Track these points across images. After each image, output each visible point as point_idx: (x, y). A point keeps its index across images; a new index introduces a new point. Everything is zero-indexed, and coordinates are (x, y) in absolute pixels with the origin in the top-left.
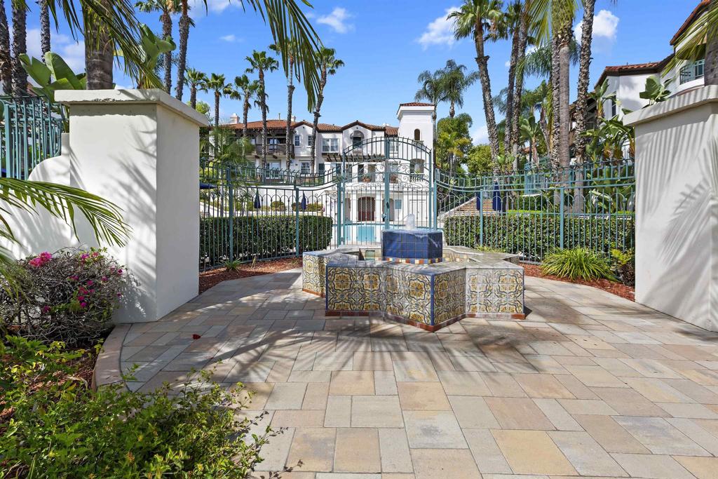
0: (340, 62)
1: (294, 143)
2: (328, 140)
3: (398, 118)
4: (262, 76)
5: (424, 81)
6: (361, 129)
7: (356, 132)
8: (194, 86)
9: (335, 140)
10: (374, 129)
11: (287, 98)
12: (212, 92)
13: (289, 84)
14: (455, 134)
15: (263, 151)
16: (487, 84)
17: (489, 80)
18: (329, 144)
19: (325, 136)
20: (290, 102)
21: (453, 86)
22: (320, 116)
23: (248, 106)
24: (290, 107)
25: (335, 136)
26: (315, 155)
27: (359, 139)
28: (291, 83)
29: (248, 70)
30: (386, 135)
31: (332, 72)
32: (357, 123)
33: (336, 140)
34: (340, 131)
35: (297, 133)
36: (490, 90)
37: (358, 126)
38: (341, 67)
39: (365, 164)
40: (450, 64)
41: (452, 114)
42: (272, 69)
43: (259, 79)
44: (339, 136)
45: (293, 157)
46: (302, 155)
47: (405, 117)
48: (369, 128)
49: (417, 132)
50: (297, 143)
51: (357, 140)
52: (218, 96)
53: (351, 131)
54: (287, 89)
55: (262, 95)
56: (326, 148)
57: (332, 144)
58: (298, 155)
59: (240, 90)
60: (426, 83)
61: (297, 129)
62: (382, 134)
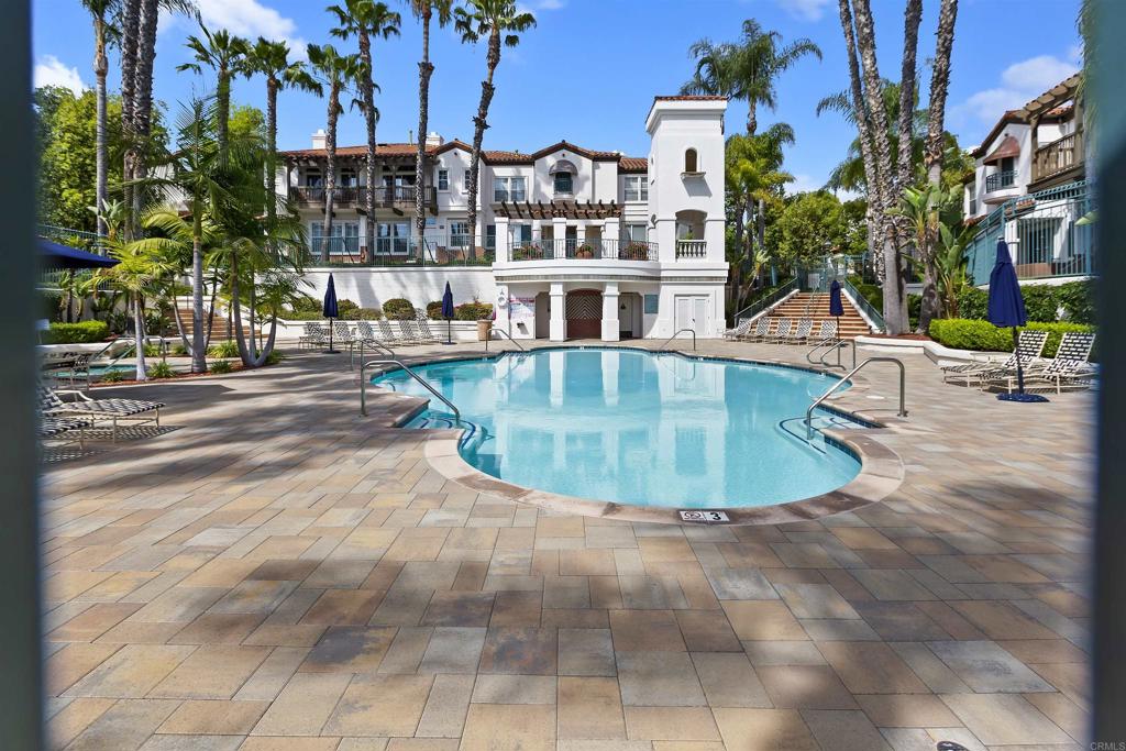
0: (528, 19)
1: (436, 184)
2: (506, 180)
3: (648, 131)
4: (365, 46)
5: (700, 57)
6: (570, 156)
7: (561, 163)
8: (224, 66)
9: (518, 179)
10: (597, 158)
11: (418, 89)
12: (260, 78)
13: (422, 60)
14: (762, 162)
15: (369, 197)
16: (866, 30)
17: (872, 23)
18: (508, 187)
19: (499, 171)
20: (425, 98)
21: (755, 72)
22: (486, 127)
23: (336, 109)
24: (425, 106)
25: (519, 172)
26: (478, 209)
27: (568, 175)
28: (426, 57)
29: (335, 32)
30: (621, 171)
31: (512, 40)
32: (563, 146)
33: (522, 179)
34: (529, 162)
35: (443, 165)
36: (873, 46)
37: (564, 151)
38: (530, 31)
39: (580, 225)
40: (750, 27)
41: (752, 128)
42: (386, 32)
43: (358, 51)
44: (527, 171)
45: (435, 211)
46: (452, 209)
47: (665, 125)
48: (587, 155)
49: (691, 156)
50: (443, 185)
51: (564, 179)
52: (274, 87)
53: (551, 160)
54: (418, 70)
55: (368, 86)
56: (500, 195)
57: (513, 187)
58: (446, 209)
59: (320, 76)
60: (702, 62)
61: (441, 158)
62: (614, 166)
